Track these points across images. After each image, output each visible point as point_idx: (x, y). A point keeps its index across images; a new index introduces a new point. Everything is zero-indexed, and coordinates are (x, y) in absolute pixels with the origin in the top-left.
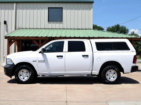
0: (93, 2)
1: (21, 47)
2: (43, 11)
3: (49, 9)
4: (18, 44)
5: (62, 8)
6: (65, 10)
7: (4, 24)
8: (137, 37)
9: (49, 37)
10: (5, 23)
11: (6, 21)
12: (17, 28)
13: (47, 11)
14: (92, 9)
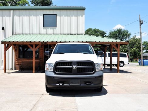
0: (85, 9)
1: (18, 51)
2: (38, 17)
3: (44, 15)
4: (15, 49)
5: (56, 14)
6: (59, 17)
7: (2, 30)
8: (122, 41)
9: (42, 42)
10: (3, 28)
11: (4, 27)
12: (14, 33)
13: (42, 17)
14: (84, 16)
